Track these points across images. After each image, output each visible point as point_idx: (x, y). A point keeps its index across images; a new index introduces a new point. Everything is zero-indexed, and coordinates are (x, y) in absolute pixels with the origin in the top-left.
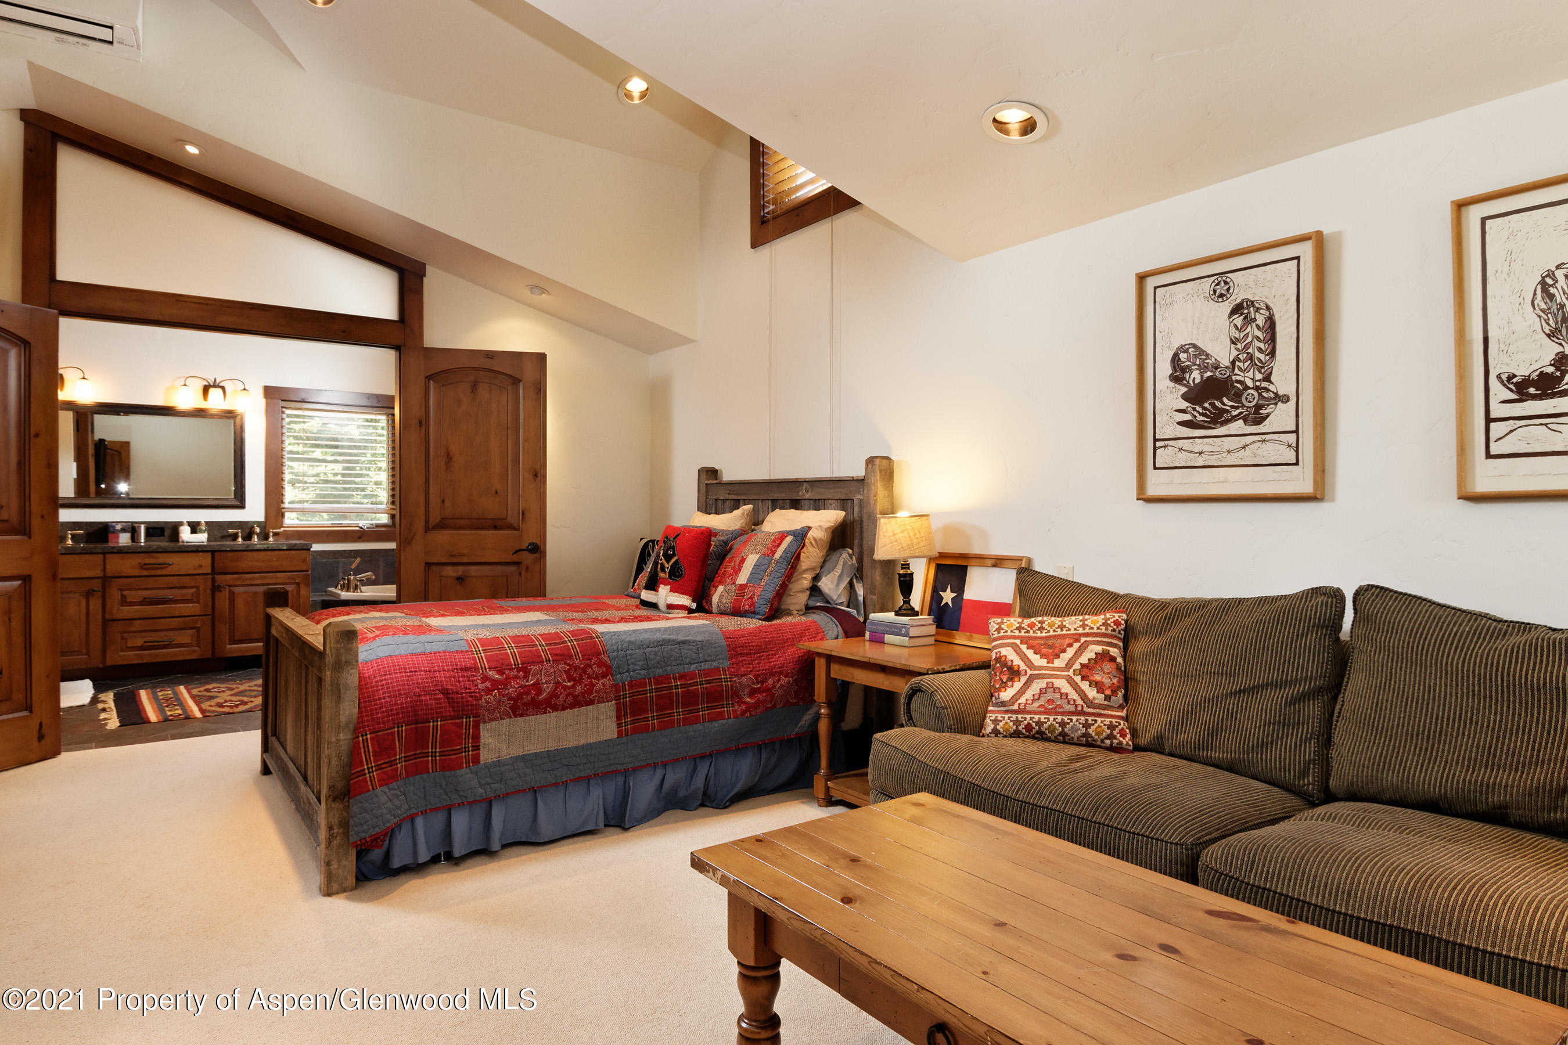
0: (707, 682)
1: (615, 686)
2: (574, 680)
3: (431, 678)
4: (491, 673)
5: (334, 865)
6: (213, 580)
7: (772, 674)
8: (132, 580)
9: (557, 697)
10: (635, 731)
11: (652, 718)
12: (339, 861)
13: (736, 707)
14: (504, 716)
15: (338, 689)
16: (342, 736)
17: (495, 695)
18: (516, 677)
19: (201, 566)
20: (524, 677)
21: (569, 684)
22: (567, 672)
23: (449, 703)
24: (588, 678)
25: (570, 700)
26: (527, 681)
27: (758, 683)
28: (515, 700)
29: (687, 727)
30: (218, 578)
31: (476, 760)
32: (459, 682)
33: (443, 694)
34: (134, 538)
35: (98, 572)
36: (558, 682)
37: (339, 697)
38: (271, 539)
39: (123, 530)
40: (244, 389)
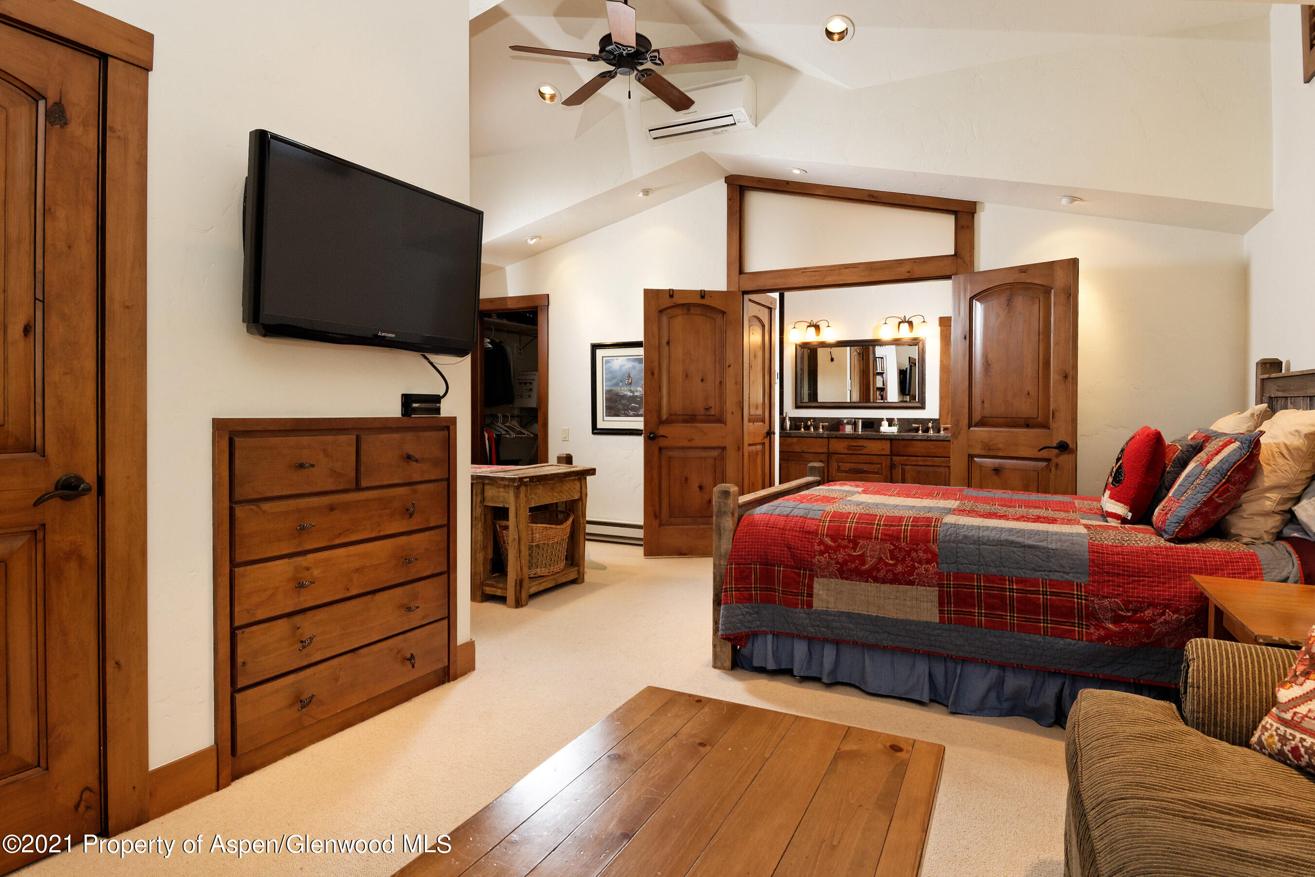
0: (1052, 594)
1: (940, 575)
2: (897, 559)
3: (782, 534)
4: (826, 539)
5: (718, 649)
6: (891, 459)
7: (1151, 605)
8: (843, 456)
9: (878, 571)
10: (958, 622)
11: (979, 614)
12: (721, 647)
13: (1092, 630)
14: (832, 575)
15: (720, 529)
16: (722, 562)
17: (826, 557)
18: (846, 547)
19: (884, 449)
20: (852, 548)
21: (891, 562)
22: (891, 552)
23: (791, 555)
24: (911, 561)
25: (890, 576)
26: (854, 552)
27: (1128, 611)
28: (842, 564)
29: (1022, 635)
30: (895, 458)
31: (810, 605)
32: (802, 541)
33: (788, 548)
34: (855, 429)
35: (825, 450)
36: (881, 558)
37: (720, 535)
38: (942, 432)
39: (848, 423)
40: (924, 322)
